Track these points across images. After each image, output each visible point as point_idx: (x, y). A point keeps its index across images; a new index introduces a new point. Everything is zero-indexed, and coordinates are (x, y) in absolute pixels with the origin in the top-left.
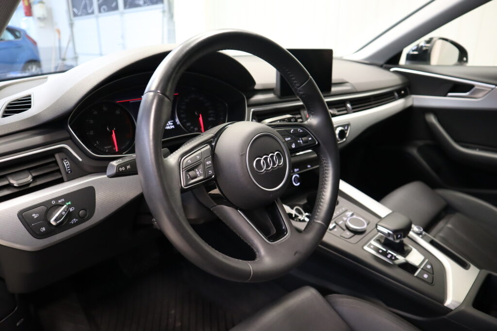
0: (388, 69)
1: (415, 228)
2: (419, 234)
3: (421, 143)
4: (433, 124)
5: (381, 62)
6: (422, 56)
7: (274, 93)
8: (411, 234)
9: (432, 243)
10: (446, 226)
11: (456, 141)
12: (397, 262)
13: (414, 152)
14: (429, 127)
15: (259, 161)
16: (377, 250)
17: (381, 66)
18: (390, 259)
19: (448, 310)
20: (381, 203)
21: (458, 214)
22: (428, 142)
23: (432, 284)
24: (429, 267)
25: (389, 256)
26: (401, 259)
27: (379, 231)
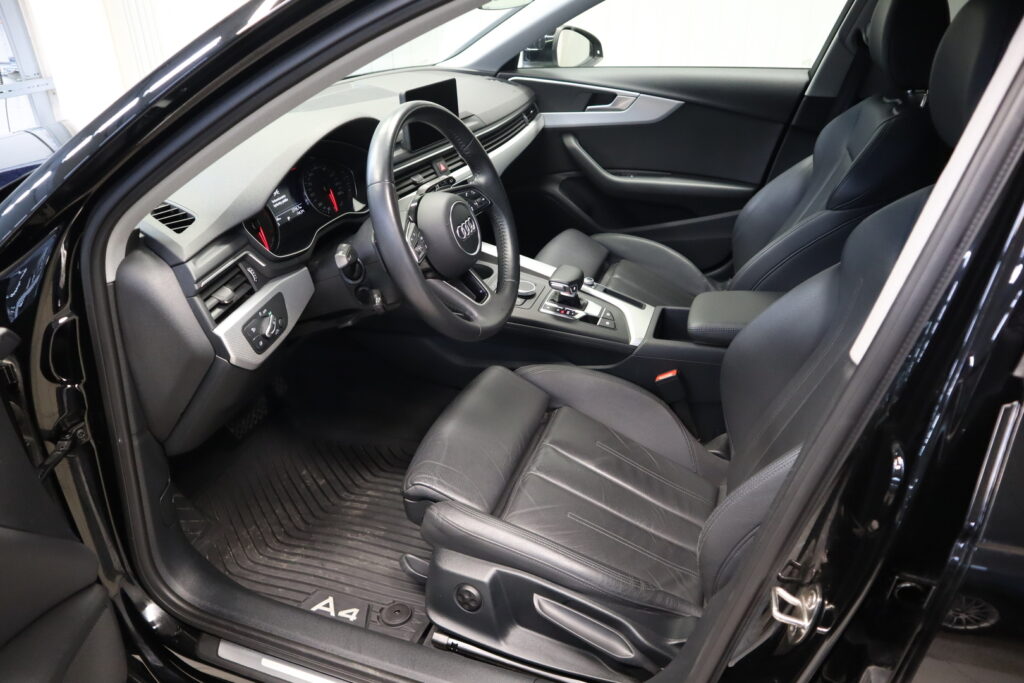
0: (504, 79)
1: (586, 280)
2: (591, 285)
3: (562, 177)
4: (575, 150)
5: (495, 70)
6: (544, 53)
7: (403, 148)
8: (584, 287)
9: (606, 291)
10: (613, 277)
11: (605, 168)
12: (577, 317)
13: (556, 190)
14: (570, 154)
15: (460, 229)
16: (555, 310)
17: (495, 76)
18: (570, 314)
19: (635, 347)
20: (538, 260)
21: (623, 261)
22: (572, 173)
23: (615, 329)
24: (608, 314)
25: (568, 313)
26: (580, 314)
27: (553, 288)
